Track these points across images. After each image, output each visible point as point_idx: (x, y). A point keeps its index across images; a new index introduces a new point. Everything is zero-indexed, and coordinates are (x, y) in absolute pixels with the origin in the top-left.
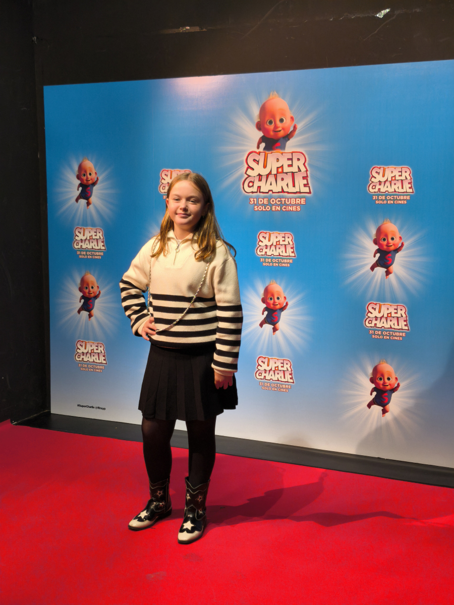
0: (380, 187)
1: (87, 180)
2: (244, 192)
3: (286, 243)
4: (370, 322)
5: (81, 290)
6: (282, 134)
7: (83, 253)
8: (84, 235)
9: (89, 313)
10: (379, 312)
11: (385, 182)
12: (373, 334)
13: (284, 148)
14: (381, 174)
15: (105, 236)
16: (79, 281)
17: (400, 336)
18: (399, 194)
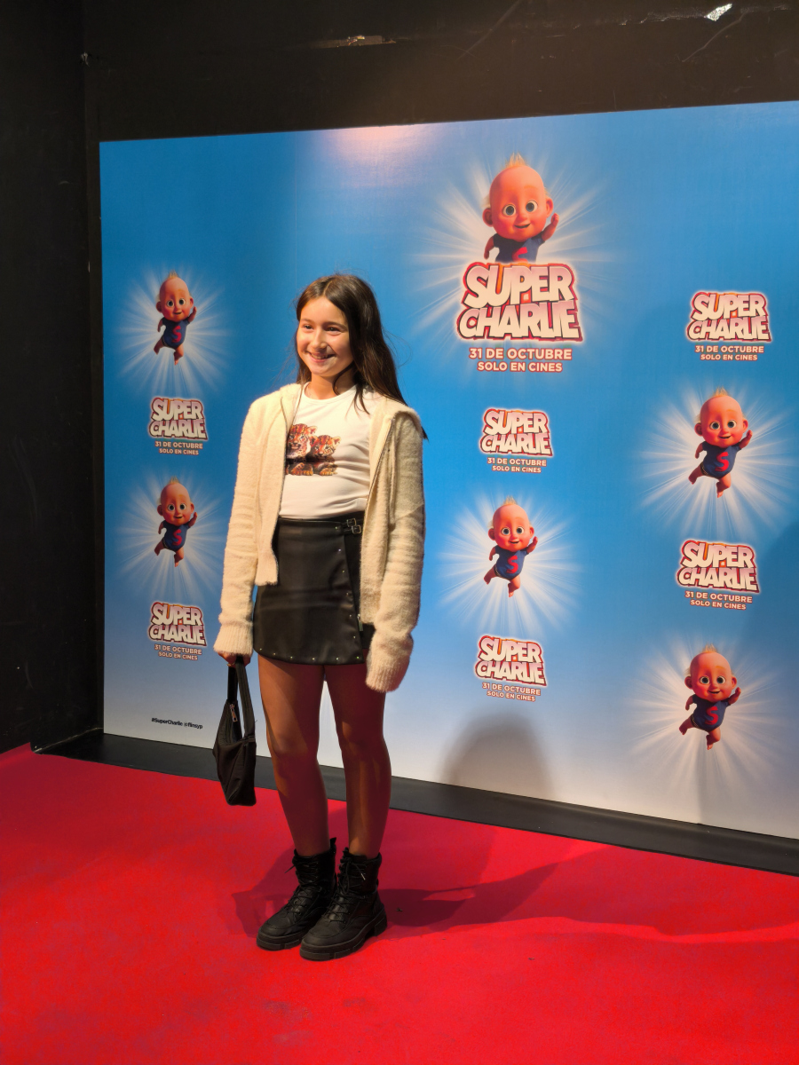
0: (708, 329)
1: (175, 313)
2: (460, 337)
3: (535, 429)
4: (687, 576)
5: (161, 511)
6: (530, 231)
7: (165, 444)
8: (168, 412)
9: (174, 553)
10: (705, 558)
11: (718, 321)
12: (692, 599)
13: (533, 257)
14: (711, 306)
15: (205, 413)
16: (157, 495)
17: (742, 603)
18: (745, 343)
